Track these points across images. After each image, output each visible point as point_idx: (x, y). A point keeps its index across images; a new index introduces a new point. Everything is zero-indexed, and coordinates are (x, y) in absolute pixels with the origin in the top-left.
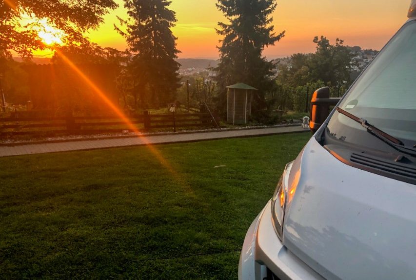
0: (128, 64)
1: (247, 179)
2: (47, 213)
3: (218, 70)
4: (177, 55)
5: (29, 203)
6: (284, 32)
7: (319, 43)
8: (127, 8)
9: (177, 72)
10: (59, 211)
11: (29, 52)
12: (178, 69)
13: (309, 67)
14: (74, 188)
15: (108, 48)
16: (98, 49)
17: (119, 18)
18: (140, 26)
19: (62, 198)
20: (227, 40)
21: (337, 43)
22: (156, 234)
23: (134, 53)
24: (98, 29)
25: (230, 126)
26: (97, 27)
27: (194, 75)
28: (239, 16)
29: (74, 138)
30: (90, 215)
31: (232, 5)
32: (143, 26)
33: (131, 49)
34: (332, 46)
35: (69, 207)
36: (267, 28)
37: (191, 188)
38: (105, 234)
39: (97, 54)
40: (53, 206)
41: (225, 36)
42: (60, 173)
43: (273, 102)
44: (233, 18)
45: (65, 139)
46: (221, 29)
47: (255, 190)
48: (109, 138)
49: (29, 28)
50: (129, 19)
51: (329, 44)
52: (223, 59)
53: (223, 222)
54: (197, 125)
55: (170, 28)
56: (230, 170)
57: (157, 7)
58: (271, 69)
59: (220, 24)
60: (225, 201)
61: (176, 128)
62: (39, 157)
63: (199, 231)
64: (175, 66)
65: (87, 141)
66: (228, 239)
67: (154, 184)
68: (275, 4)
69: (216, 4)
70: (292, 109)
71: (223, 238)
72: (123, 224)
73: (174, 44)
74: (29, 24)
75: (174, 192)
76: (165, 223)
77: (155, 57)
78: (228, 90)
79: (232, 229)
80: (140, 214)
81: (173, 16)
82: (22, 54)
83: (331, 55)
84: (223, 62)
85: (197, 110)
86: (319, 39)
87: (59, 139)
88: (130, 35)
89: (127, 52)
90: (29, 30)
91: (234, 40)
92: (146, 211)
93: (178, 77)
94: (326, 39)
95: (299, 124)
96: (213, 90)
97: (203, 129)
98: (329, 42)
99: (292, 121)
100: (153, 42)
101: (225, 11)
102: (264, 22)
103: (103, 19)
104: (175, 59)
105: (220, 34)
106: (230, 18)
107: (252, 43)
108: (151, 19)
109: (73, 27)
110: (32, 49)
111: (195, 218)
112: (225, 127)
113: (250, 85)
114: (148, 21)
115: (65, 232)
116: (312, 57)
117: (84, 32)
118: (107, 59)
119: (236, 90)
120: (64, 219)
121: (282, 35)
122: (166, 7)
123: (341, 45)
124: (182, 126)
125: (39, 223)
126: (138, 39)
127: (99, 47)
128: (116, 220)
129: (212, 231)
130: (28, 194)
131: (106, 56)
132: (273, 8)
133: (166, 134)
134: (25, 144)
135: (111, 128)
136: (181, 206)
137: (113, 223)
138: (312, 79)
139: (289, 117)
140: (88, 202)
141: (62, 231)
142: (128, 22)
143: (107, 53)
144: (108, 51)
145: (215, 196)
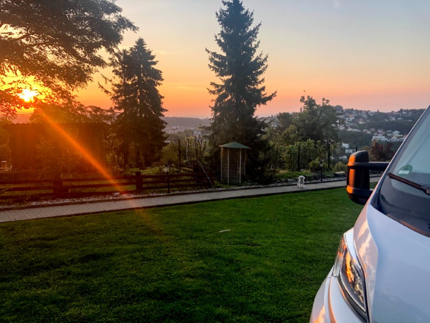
0: (112, 123)
1: (256, 244)
2: (44, 291)
3: (210, 130)
4: (164, 113)
5: (20, 279)
6: (276, 92)
7: (306, 103)
8: (112, 67)
9: (163, 131)
10: (56, 286)
11: (13, 111)
12: (164, 127)
13: (296, 125)
14: (69, 259)
15: (91, 107)
16: (81, 107)
17: (103, 77)
18: (125, 84)
19: (58, 272)
20: (219, 100)
21: (323, 103)
22: (172, 311)
23: (119, 111)
24: (86, 87)
25: (225, 186)
26: (85, 85)
27: (179, 133)
28: (231, 76)
29: (61, 202)
30: (94, 291)
31: (224, 66)
32: (128, 84)
33: (116, 108)
34: (318, 106)
35: (67, 282)
36: (259, 88)
37: (199, 256)
38: (114, 313)
39: (79, 112)
40: (49, 281)
41: (218, 96)
42: (52, 242)
43: (267, 161)
44: (226, 78)
45: (51, 203)
46: (213, 88)
47: (268, 257)
48: (100, 201)
49: (13, 85)
50: (114, 77)
51: (315, 103)
52: (216, 118)
53: (242, 295)
54: (191, 186)
55: (156, 87)
56: (237, 235)
57: (143, 66)
58: (264, 129)
59: (212, 84)
60: (239, 270)
61: (171, 189)
62: (25, 224)
63: (218, 306)
64: (161, 124)
65: (76, 206)
66: (252, 315)
67: (158, 253)
68: (266, 65)
69: (209, 65)
70: (284, 169)
71: (245, 313)
72: (132, 300)
73: (159, 103)
74: (14, 82)
75: (182, 261)
76: (179, 297)
77: (141, 116)
78: (222, 149)
79: (254, 303)
80: (150, 288)
81: (160, 75)
82: (5, 113)
83: (318, 115)
84: (215, 121)
85: (190, 170)
86: (306, 99)
87: (45, 203)
88: (115, 93)
89: (111, 110)
90: (13, 87)
91: (226, 100)
92: (155, 284)
93: (164, 135)
94: (313, 98)
95: (294, 183)
96: (204, 149)
97: (197, 190)
98: (316, 102)
99: (287, 180)
100: (139, 100)
101: (218, 72)
102: (256, 82)
103: (92, 77)
104: (161, 118)
105: (212, 94)
106: (222, 78)
107: (244, 102)
108: (136, 78)
109: (62, 85)
110: (16, 108)
111: (210, 290)
112: (220, 187)
113: (243, 143)
114: (134, 80)
115: (68, 313)
116: (299, 116)
117: (73, 90)
118: (89, 117)
119: (230, 149)
120: (63, 297)
121: (274, 95)
122: (153, 66)
123: (327, 105)
124: (176, 186)
125: (36, 302)
126: (123, 98)
127: (82, 105)
128: (124, 296)
129: (232, 306)
130: (18, 267)
131: (89, 114)
132: (264, 69)
133: (160, 196)
134: (7, 209)
135: (100, 190)
136: (193, 278)
137: (121, 299)
138: (300, 138)
139: (283, 176)
140: (89, 275)
141: (63, 311)
142: (113, 80)
143: (90, 112)
144: (91, 110)
145: (227, 265)
